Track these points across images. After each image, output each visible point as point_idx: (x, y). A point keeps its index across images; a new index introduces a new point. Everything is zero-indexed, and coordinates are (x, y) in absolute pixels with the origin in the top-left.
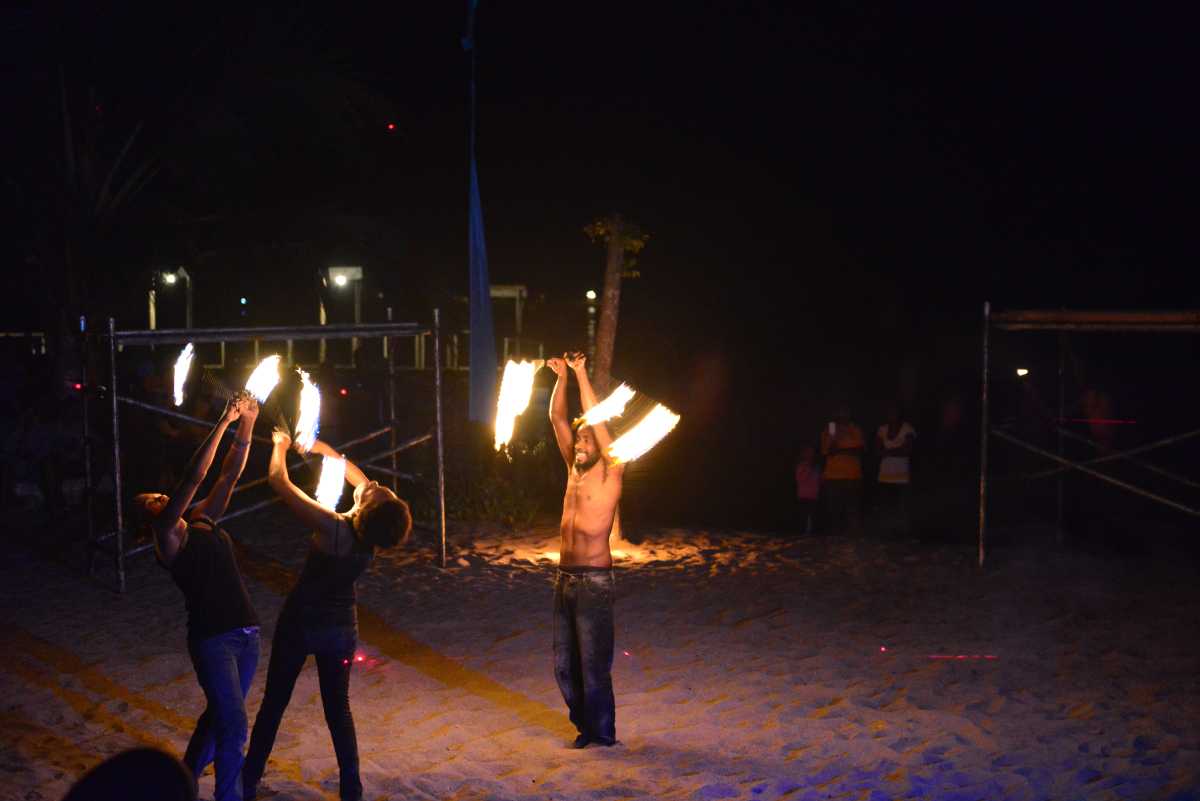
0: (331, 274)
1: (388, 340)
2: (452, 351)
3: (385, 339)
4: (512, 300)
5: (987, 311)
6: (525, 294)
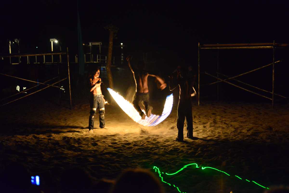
4: (99, 45)
5: (199, 45)
6: (101, 44)
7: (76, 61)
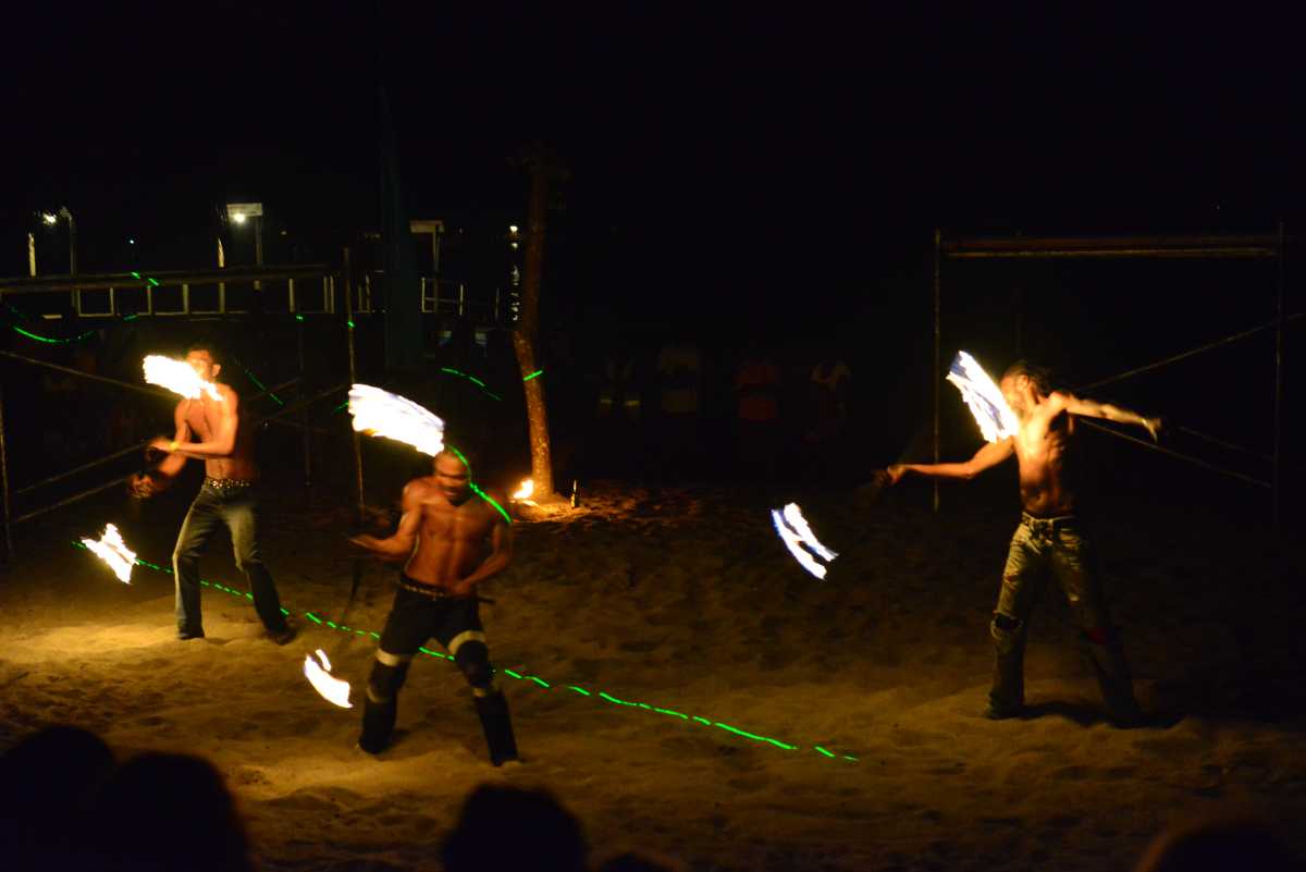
0: (229, 211)
1: (294, 283)
2: (364, 290)
3: (291, 281)
4: (428, 236)
5: (938, 238)
6: (441, 229)
7: (326, 307)
